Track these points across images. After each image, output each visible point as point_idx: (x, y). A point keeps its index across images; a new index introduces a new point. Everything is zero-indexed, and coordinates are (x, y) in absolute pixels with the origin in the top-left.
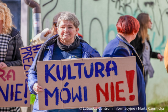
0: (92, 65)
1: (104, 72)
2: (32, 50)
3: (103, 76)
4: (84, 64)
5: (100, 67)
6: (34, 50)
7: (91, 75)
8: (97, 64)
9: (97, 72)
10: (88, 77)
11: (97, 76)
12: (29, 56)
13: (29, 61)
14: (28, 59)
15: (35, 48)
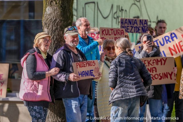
0: (163, 39)
1: (170, 40)
2: (123, 26)
3: (170, 42)
4: (158, 40)
5: (167, 38)
6: (123, 24)
7: (164, 44)
8: (165, 37)
9: (167, 41)
10: (162, 45)
11: (167, 43)
12: (126, 28)
13: (129, 29)
14: (127, 29)
15: (122, 24)
